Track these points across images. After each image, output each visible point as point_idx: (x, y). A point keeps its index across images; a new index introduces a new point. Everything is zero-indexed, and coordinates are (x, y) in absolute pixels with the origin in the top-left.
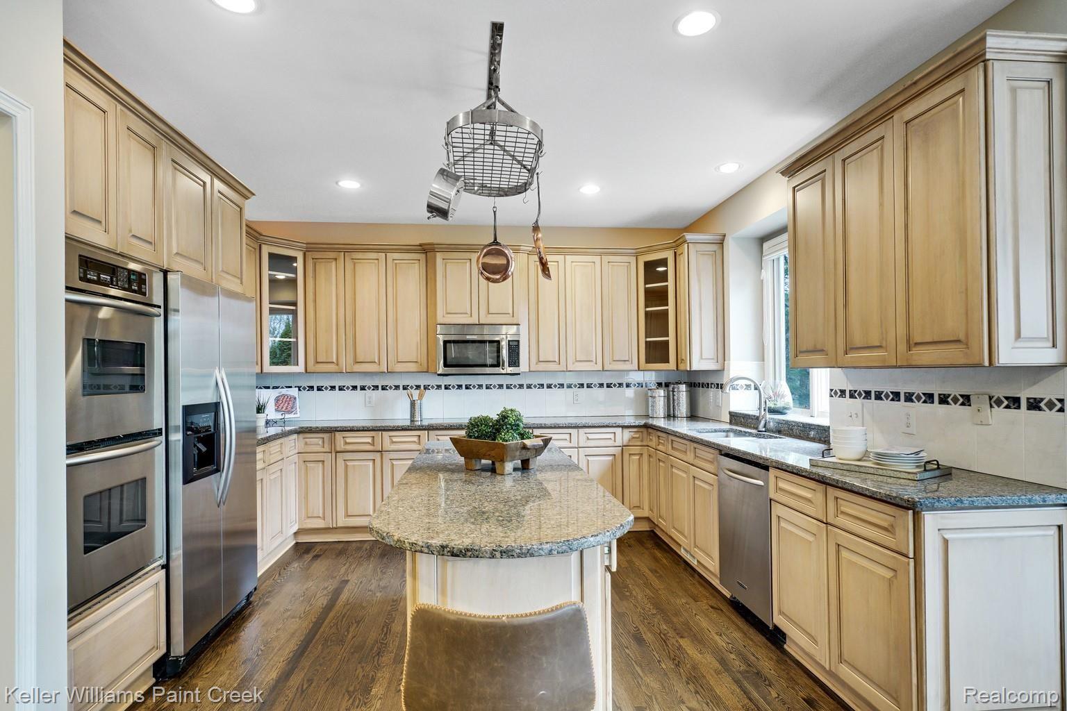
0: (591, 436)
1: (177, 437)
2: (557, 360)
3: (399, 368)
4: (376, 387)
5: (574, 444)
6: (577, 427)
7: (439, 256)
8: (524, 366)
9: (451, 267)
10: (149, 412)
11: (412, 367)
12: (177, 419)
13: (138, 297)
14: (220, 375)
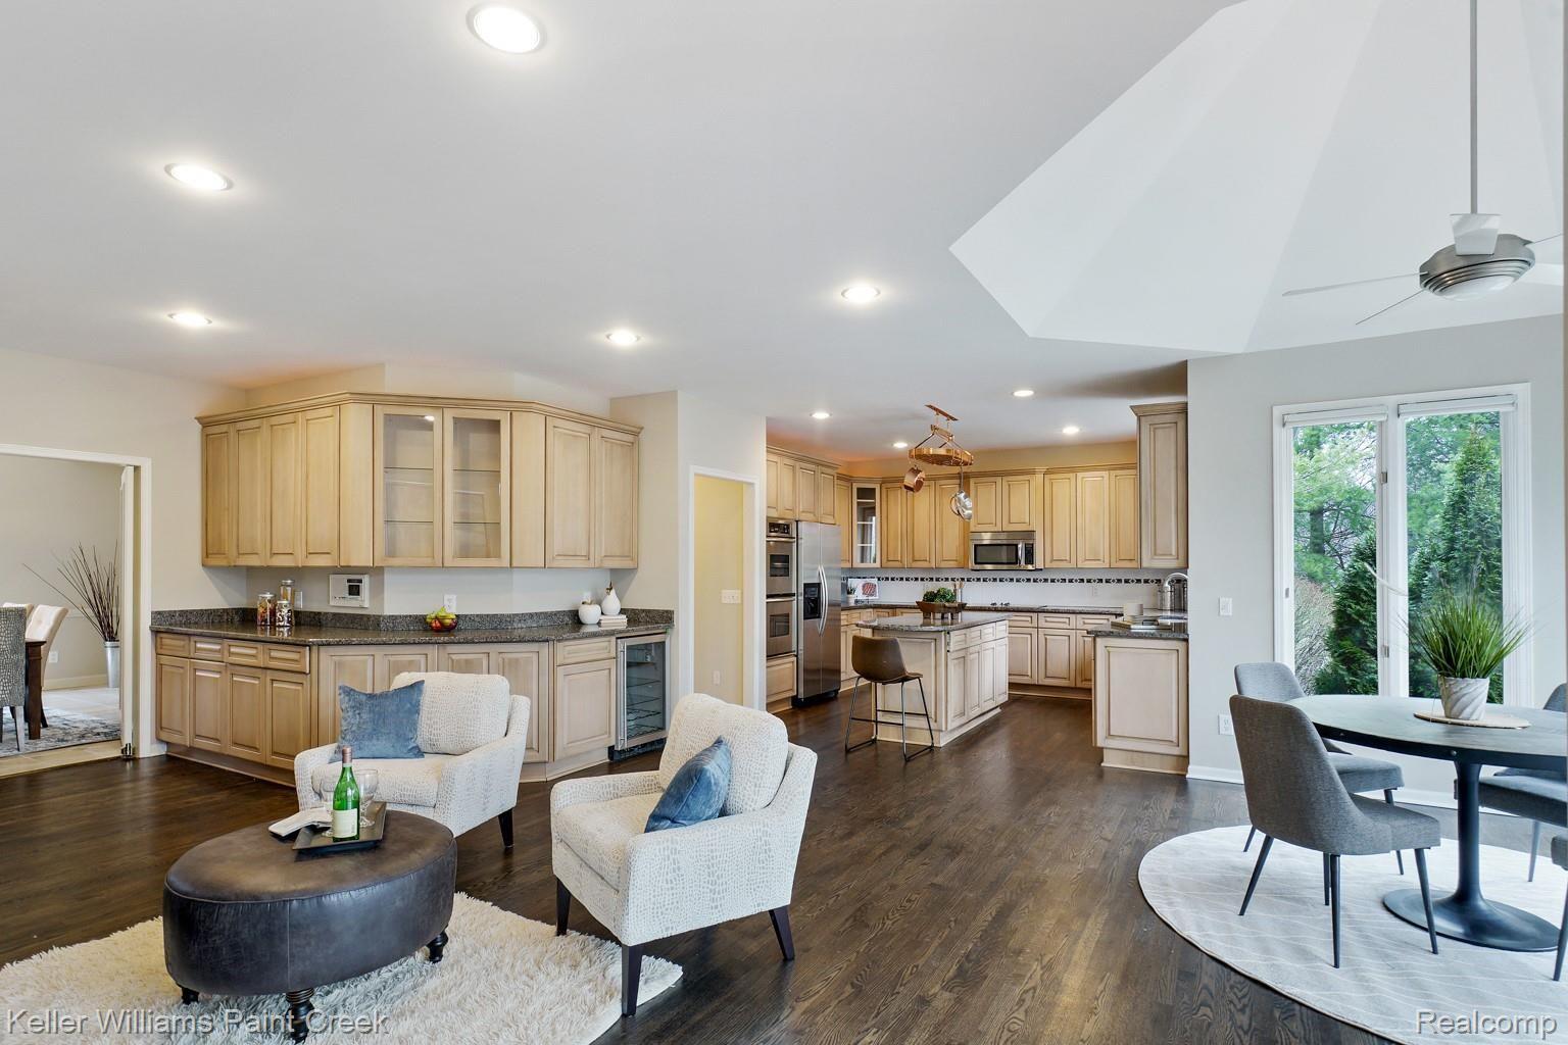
0: (1086, 621)
1: (801, 598)
2: (1068, 558)
3: (943, 565)
4: (932, 579)
5: (1073, 626)
6: (1074, 613)
7: (972, 481)
8: (1039, 562)
9: (981, 489)
10: (791, 585)
11: (953, 564)
12: (801, 590)
13: (787, 535)
14: (821, 569)
